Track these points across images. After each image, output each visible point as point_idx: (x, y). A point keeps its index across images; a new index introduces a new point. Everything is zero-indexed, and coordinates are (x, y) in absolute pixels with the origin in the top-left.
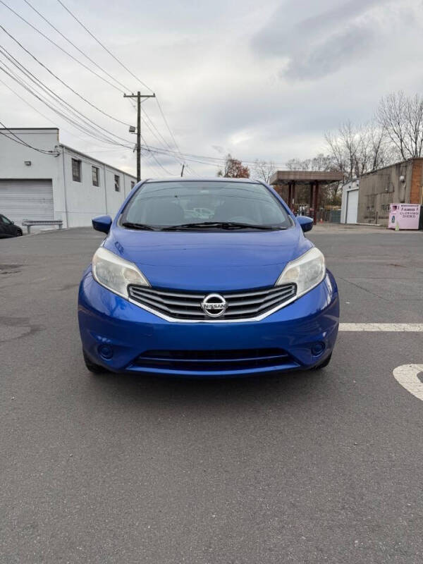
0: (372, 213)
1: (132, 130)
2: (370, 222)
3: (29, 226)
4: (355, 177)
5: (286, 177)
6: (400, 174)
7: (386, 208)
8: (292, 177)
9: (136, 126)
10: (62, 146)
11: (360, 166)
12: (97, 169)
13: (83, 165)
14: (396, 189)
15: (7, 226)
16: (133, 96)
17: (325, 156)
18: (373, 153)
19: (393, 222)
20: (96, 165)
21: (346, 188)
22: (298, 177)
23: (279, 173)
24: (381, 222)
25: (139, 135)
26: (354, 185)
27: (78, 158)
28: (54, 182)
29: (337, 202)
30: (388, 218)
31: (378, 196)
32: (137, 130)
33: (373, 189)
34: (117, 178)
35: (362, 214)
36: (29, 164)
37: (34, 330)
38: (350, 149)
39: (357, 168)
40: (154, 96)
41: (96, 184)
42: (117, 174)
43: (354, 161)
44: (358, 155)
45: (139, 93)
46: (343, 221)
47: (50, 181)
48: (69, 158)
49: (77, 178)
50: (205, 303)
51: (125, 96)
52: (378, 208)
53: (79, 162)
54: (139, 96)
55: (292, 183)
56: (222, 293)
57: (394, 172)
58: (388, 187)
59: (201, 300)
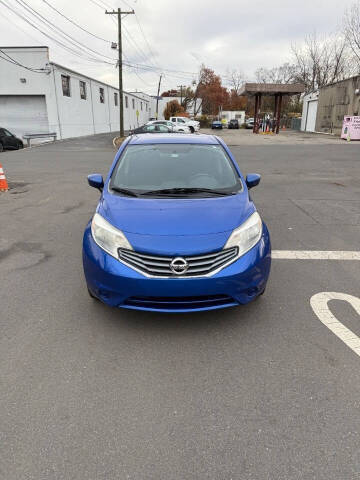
0: (329, 123)
1: (114, 47)
2: (326, 131)
3: (28, 140)
4: (316, 87)
5: (253, 90)
6: (356, 87)
7: (340, 118)
8: (258, 90)
9: (117, 42)
10: (52, 64)
11: (322, 74)
12: (84, 83)
13: (71, 80)
14: (351, 102)
15: (9, 138)
16: (114, 13)
17: (290, 65)
18: (335, 62)
19: (346, 132)
20: (83, 80)
21: (307, 98)
22: (264, 90)
23: (247, 85)
24: (335, 131)
25: (120, 51)
26: (314, 96)
27: (67, 74)
28: (47, 98)
29: (299, 109)
30: (341, 128)
31: (334, 109)
32: (118, 47)
33: (331, 100)
34: (102, 90)
35: (319, 125)
36: (24, 81)
37: (48, 257)
38: (313, 58)
39: (319, 77)
40: (133, 12)
41: (83, 97)
42: (102, 87)
43: (316, 70)
44: (321, 64)
45: (119, 9)
46: (303, 129)
47: (44, 96)
48: (58, 74)
49: (67, 93)
50: (172, 264)
51: (107, 13)
52: (334, 119)
53: (68, 78)
54: (119, 13)
55: (259, 95)
56: (184, 257)
57: (350, 85)
58: (345, 99)
59: (170, 262)
